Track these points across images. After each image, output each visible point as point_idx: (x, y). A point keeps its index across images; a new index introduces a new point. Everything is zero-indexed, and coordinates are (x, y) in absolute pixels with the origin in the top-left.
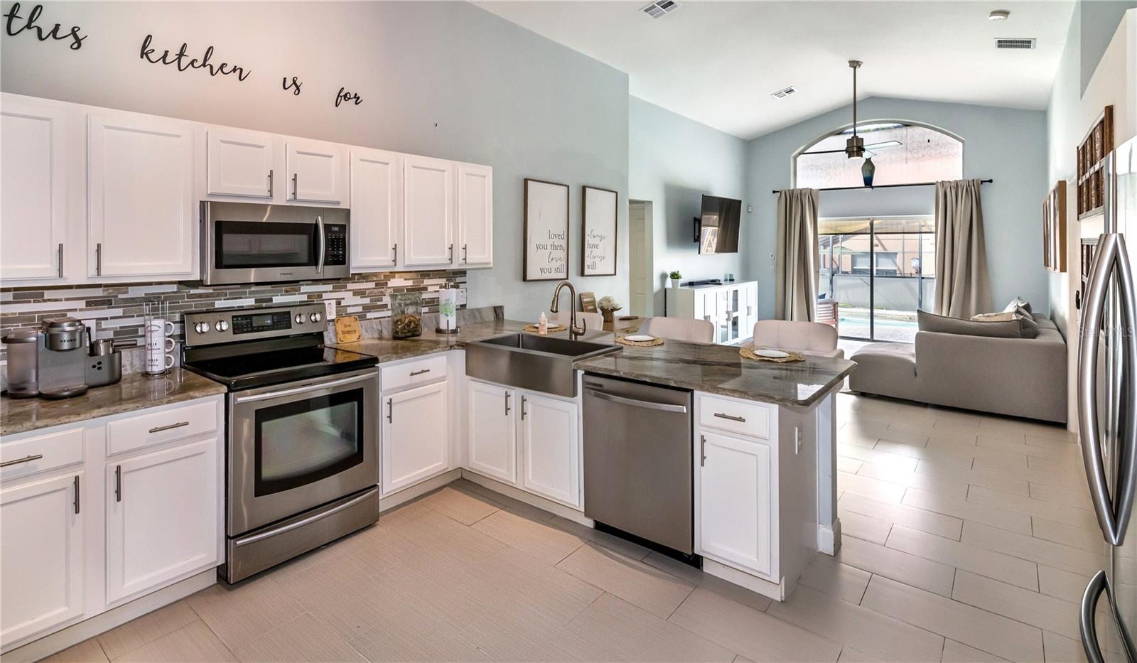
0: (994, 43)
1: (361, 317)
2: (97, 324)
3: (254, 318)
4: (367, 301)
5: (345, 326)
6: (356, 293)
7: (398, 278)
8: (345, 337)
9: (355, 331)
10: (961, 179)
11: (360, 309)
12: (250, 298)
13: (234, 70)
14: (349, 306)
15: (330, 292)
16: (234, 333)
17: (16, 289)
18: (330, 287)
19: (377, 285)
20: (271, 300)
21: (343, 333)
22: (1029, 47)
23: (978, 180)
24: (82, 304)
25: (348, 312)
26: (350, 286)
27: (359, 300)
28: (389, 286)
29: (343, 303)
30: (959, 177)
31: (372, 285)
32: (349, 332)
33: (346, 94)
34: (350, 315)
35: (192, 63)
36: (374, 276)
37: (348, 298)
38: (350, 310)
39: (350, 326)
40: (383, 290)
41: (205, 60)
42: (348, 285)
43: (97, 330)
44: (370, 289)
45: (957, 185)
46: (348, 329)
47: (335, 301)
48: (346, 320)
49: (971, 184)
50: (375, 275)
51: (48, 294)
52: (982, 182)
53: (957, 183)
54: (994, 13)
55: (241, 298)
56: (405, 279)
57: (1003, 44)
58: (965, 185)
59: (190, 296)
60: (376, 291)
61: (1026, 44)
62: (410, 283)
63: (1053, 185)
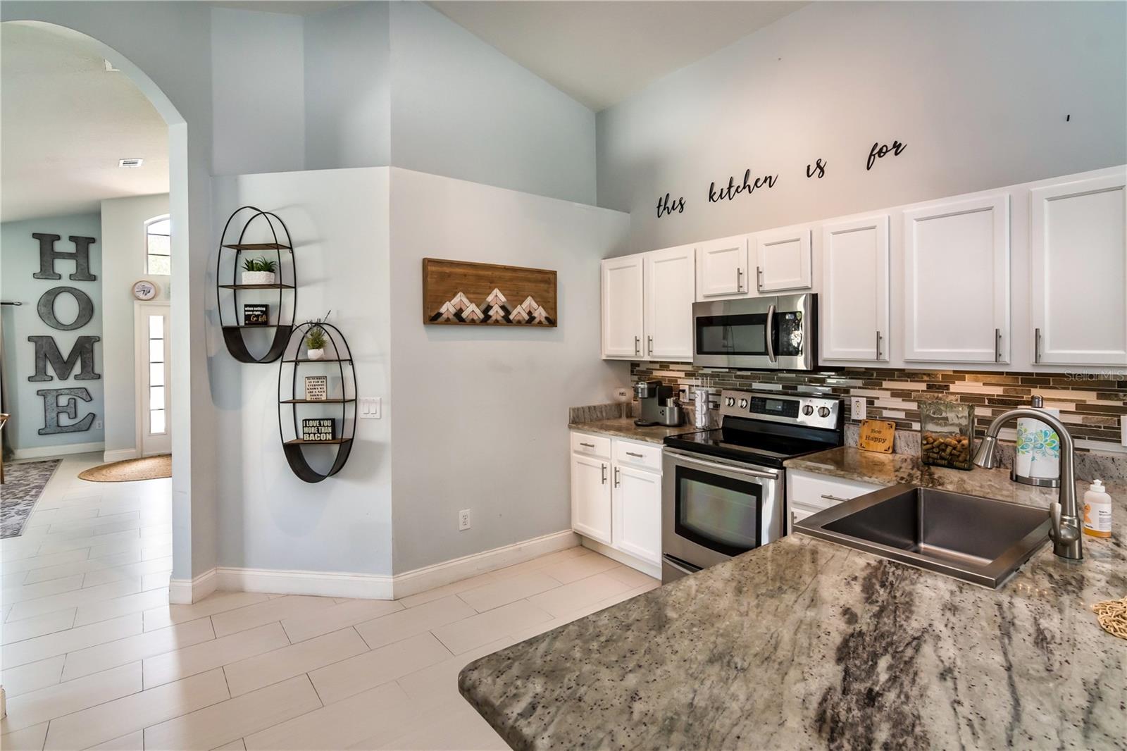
1: (899, 425)
2: (690, 389)
3: (768, 401)
4: (913, 406)
5: (873, 431)
6: (895, 394)
7: (969, 380)
8: (868, 444)
9: (885, 440)
11: (902, 415)
12: (778, 383)
13: (765, 181)
14: (886, 408)
15: (860, 388)
16: (751, 411)
17: (661, 362)
18: (859, 383)
19: (929, 387)
20: (796, 388)
21: (868, 438)
24: (682, 375)
25: (884, 416)
26: (886, 384)
27: (899, 403)
28: (951, 390)
29: (877, 403)
31: (923, 386)
32: (875, 439)
33: (881, 149)
34: (883, 419)
35: (737, 190)
36: (924, 374)
37: (884, 399)
38: (886, 414)
39: (880, 432)
40: (940, 395)
41: (745, 183)
42: (884, 383)
43: (690, 393)
44: (918, 391)
46: (877, 435)
47: (865, 399)
48: (877, 425)
50: (929, 374)
51: (672, 367)
55: (771, 383)
56: (984, 384)
59: (737, 377)
60: (928, 395)
62: (997, 391)
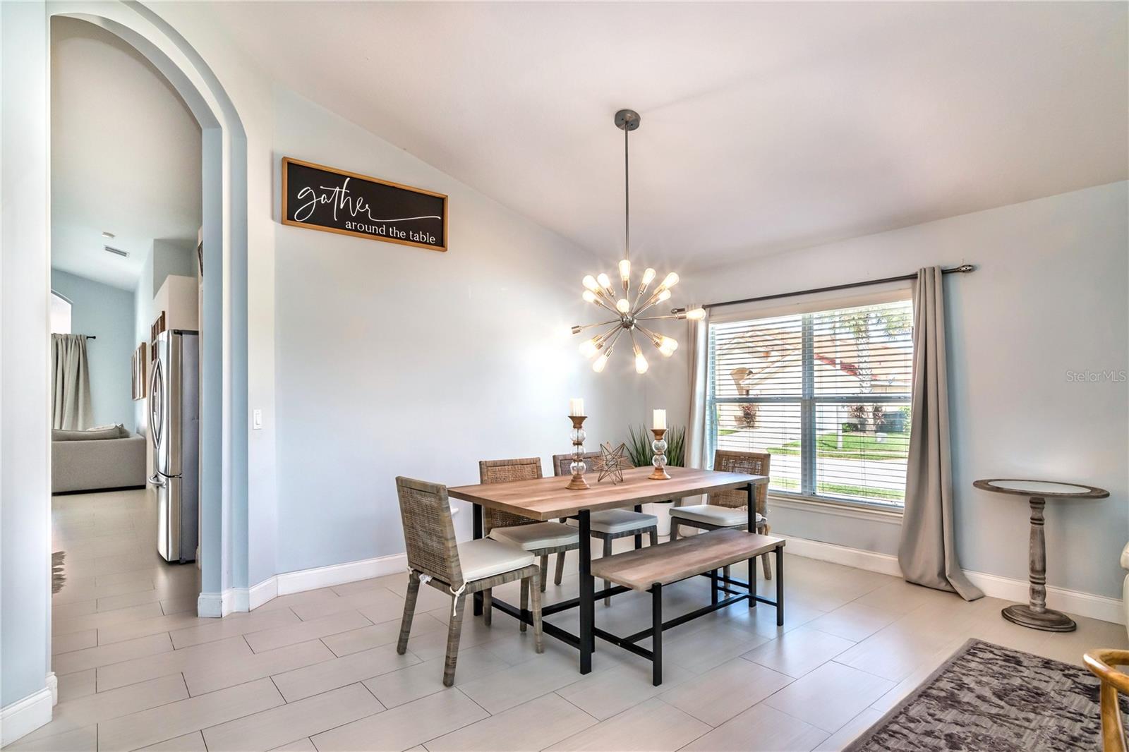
0: (103, 247)
10: (70, 333)
22: (125, 256)
23: (84, 336)
30: (69, 332)
45: (67, 339)
49: (79, 338)
52: (88, 337)
53: (67, 338)
54: (105, 233)
57: (108, 249)
58: (74, 338)
61: (124, 254)
63: (138, 344)
